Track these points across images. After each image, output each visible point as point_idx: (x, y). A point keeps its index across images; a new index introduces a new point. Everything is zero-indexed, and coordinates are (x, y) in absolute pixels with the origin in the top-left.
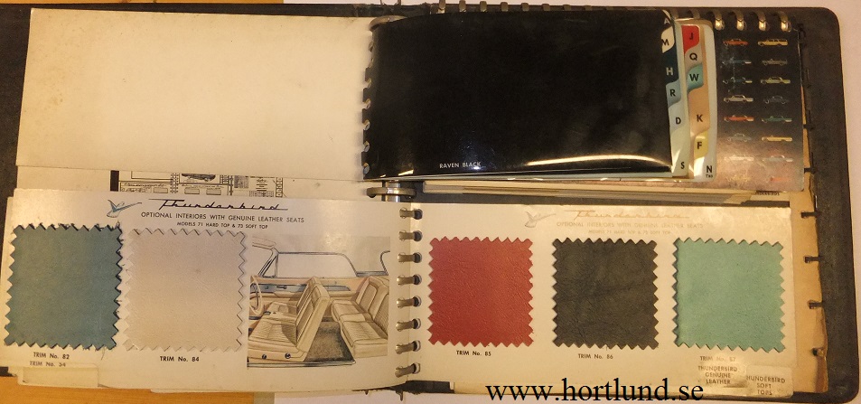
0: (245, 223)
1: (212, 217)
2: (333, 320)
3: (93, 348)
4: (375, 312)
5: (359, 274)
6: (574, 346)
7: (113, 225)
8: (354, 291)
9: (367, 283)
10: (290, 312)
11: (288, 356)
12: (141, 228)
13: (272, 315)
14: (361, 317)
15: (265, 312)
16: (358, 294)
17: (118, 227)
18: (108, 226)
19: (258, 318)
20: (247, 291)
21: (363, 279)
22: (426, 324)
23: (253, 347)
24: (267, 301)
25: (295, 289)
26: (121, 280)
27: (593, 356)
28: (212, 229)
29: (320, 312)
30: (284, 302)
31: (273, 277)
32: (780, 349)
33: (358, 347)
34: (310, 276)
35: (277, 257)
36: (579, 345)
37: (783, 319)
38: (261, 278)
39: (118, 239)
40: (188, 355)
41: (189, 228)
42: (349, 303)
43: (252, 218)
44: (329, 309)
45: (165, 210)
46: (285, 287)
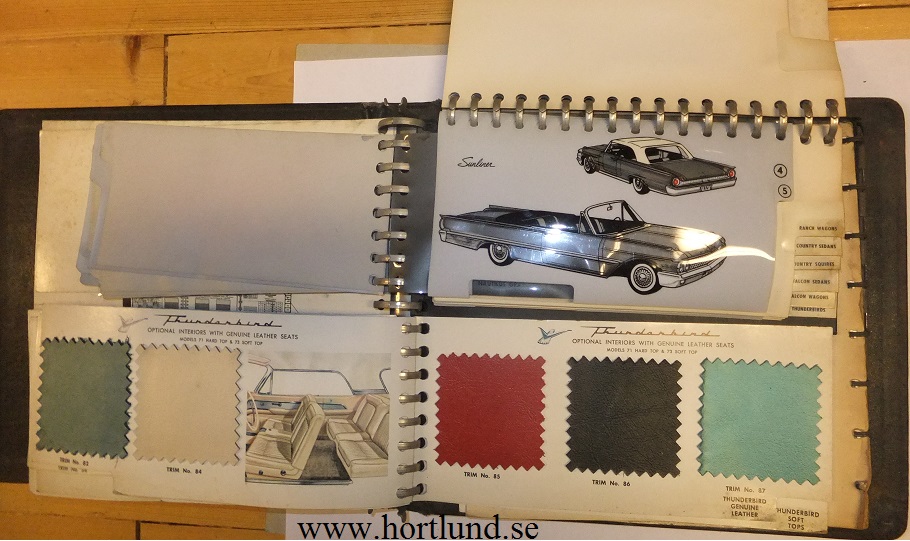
0: (241, 339)
1: (212, 333)
2: (328, 439)
3: (108, 456)
4: (373, 431)
5: (355, 392)
6: (588, 471)
7: (123, 340)
8: (350, 410)
9: (364, 402)
10: (285, 429)
11: (283, 473)
12: (147, 344)
13: (267, 432)
14: (358, 437)
15: (261, 428)
16: (354, 413)
17: (128, 342)
18: (119, 341)
19: (254, 434)
20: (243, 407)
21: (360, 398)
22: (433, 444)
23: (250, 462)
24: (263, 418)
25: (290, 406)
26: (130, 393)
27: (608, 483)
28: (212, 345)
29: (315, 430)
30: (278, 420)
31: (269, 394)
32: (814, 480)
33: (355, 467)
34: (305, 394)
35: (271, 374)
36: (594, 471)
37: (818, 449)
38: (257, 395)
39: (127, 354)
40: (192, 467)
41: (190, 344)
42: (346, 422)
43: (248, 335)
44: (324, 428)
45: (169, 326)
46: (279, 404)
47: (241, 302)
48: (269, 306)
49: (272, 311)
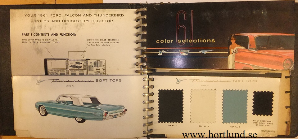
47: (88, 72)
48: (98, 73)
49: (99, 75)
